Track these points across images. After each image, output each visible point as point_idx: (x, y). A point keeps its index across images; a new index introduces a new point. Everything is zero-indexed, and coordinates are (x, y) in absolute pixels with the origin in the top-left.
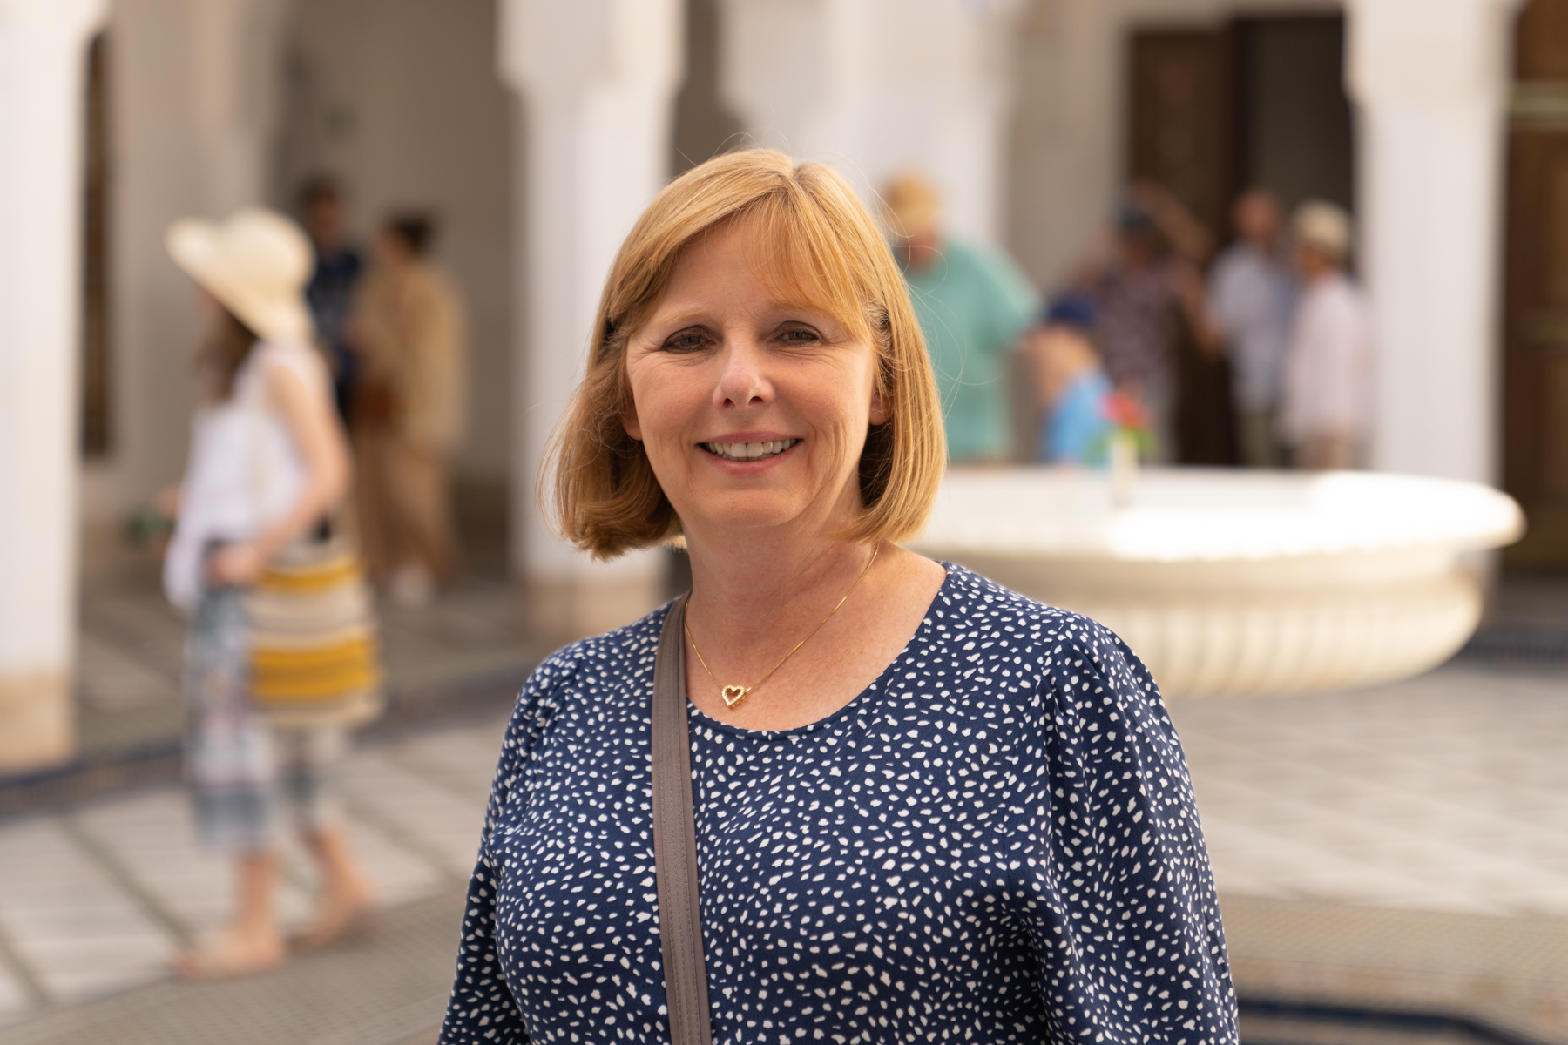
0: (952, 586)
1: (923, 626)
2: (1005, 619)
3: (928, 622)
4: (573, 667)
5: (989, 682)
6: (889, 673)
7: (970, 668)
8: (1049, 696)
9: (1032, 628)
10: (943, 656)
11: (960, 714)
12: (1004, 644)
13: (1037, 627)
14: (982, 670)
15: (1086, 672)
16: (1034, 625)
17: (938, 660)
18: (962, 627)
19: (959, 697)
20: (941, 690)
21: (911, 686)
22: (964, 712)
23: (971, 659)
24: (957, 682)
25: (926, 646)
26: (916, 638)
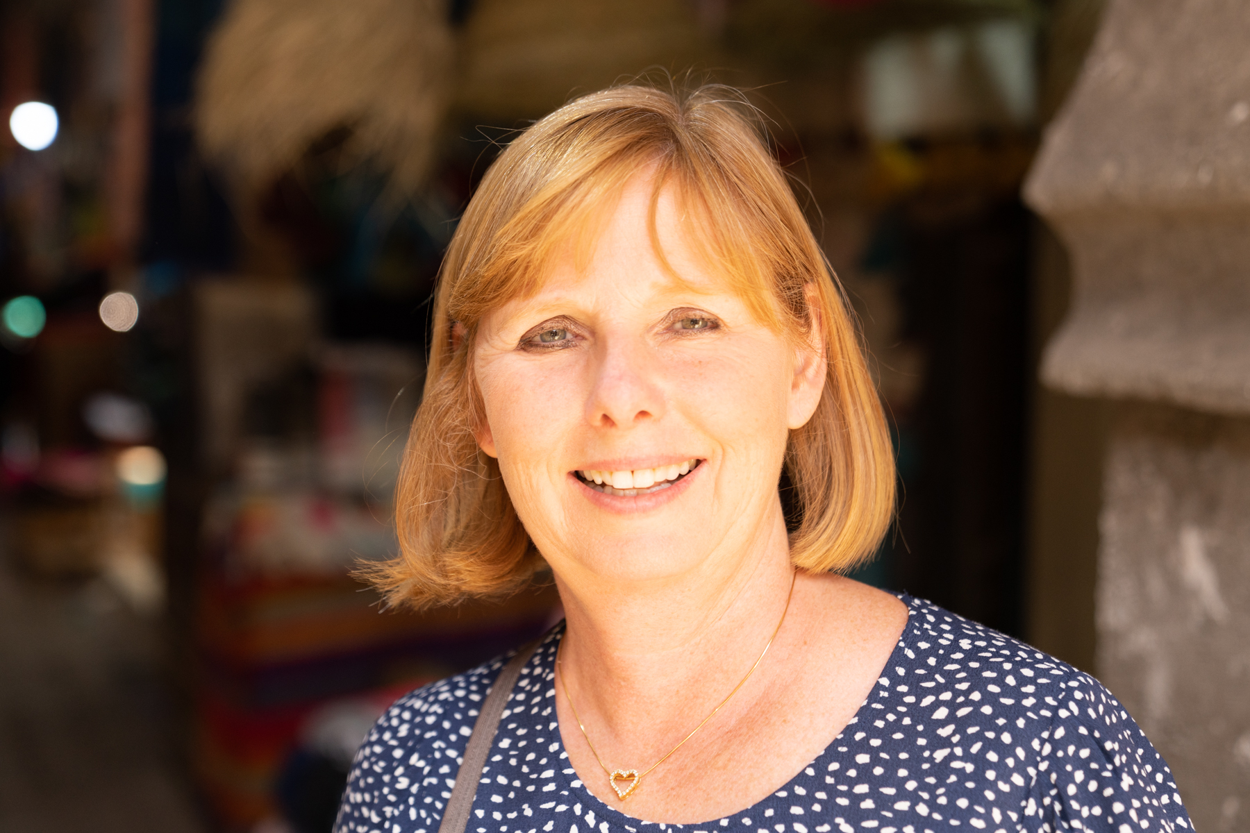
0: (915, 631)
1: (878, 687)
2: (988, 674)
3: (885, 682)
4: (440, 711)
5: (970, 768)
6: (831, 752)
7: (943, 747)
8: (1047, 801)
9: (1024, 690)
10: (904, 729)
11: (937, 816)
12: (987, 710)
13: (1030, 689)
14: (958, 751)
15: (1094, 766)
16: (1026, 685)
17: (898, 736)
18: (931, 684)
19: (931, 789)
20: (906, 779)
21: (865, 774)
22: (941, 814)
23: (944, 732)
24: (926, 766)
25: (881, 715)
26: (869, 703)
